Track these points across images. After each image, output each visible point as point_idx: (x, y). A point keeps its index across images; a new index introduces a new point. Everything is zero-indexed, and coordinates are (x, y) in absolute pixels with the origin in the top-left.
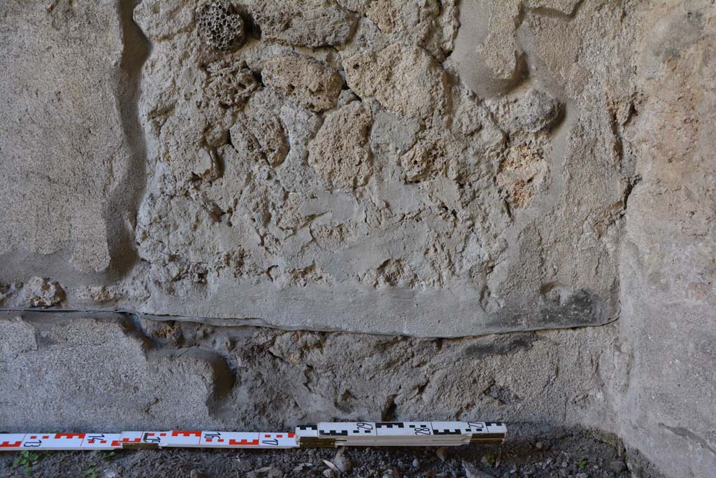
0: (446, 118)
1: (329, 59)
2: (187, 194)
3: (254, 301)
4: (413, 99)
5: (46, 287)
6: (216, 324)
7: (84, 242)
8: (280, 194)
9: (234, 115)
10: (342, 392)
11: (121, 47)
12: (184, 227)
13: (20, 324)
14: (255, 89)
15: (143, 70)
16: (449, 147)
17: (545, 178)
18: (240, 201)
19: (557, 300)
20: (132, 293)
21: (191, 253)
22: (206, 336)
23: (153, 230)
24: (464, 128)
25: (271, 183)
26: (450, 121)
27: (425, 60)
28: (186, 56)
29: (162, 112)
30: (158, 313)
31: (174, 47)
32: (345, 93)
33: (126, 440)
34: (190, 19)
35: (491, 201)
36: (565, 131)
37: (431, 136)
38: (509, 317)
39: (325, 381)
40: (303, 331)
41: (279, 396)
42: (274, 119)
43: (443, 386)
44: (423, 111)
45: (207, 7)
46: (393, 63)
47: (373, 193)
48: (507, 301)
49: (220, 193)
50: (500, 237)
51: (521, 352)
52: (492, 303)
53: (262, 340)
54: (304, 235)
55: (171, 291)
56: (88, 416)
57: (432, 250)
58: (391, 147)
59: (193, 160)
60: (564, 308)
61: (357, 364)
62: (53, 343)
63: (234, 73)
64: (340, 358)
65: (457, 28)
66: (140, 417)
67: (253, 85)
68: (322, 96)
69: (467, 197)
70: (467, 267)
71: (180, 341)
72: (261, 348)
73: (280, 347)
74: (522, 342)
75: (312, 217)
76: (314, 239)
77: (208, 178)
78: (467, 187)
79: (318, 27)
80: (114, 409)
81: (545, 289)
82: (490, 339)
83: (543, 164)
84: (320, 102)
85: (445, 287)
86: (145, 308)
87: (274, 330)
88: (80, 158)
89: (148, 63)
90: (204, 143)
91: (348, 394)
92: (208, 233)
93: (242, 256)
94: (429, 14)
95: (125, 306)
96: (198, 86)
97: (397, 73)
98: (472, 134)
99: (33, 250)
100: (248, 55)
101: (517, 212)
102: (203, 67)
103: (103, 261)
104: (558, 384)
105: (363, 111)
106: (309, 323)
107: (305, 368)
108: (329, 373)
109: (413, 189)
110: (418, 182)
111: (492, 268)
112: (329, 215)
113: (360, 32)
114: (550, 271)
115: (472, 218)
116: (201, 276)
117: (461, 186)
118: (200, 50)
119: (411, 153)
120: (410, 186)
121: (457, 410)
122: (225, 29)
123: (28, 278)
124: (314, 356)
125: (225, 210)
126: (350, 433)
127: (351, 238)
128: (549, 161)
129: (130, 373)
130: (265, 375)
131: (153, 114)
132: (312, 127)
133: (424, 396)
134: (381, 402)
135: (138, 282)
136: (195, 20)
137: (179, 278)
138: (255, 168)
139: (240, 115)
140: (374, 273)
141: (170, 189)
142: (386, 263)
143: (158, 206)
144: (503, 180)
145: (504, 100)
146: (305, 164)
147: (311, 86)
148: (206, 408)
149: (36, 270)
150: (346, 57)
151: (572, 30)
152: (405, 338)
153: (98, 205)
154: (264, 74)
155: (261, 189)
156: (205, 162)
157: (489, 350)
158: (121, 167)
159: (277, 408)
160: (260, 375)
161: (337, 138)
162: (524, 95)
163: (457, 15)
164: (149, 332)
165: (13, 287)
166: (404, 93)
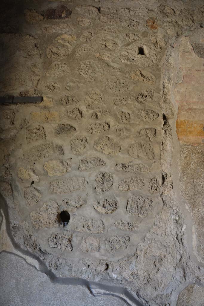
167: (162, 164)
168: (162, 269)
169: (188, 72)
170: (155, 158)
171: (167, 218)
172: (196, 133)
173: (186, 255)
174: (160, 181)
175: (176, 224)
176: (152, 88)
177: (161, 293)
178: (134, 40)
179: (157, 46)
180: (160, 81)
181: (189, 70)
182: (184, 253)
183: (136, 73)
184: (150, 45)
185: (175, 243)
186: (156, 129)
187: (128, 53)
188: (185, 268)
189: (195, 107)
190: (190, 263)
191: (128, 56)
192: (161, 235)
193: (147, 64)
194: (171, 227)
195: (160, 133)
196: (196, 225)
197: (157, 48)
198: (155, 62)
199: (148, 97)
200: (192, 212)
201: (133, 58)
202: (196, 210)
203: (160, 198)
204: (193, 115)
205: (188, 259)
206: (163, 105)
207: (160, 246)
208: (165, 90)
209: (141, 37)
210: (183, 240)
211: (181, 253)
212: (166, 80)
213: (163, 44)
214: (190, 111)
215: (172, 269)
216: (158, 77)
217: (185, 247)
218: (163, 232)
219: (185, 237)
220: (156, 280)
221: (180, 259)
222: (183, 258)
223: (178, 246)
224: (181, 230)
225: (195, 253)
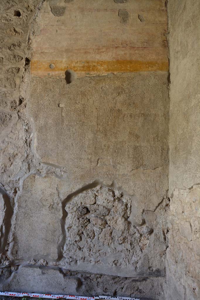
0: (128, 231)
1: (104, 218)
2: (74, 244)
3: (87, 267)
4: (121, 227)
5: (44, 262)
6: (79, 272)
7: (53, 253)
8: (93, 245)
9: (84, 229)
10: (105, 288)
11: (62, 215)
12: (73, 251)
13: (39, 269)
14: (89, 223)
15: (66, 219)
16: (128, 237)
17: (149, 245)
18: (85, 246)
19: (152, 270)
20: (62, 264)
21: (74, 256)
22: (76, 274)
23: (67, 251)
24: (132, 233)
25: (91, 243)
26: (129, 232)
27: (123, 219)
28: (75, 217)
29: (70, 227)
30: (67, 269)
31: (73, 215)
32: (107, 225)
33: (60, 297)
34: (76, 209)
35: (138, 249)
36: (153, 235)
37: (124, 235)
38: (142, 274)
39: (101, 285)
40: (97, 274)
41: (91, 289)
42: (92, 230)
43: (127, 288)
44: (123, 230)
45: (79, 207)
46: (117, 220)
47: (112, 246)
48: (141, 270)
49: (81, 244)
50: (139, 256)
51: (144, 281)
52: (138, 270)
53: (88, 276)
54: (98, 254)
55: (70, 264)
56: (51, 290)
57: (125, 258)
58: (116, 237)
59: (75, 238)
60: (154, 272)
61: (108, 282)
62: (45, 274)
63: (84, 220)
64: (104, 281)
65: (130, 213)
66: (61, 291)
67: (88, 223)
68: (102, 226)
69: (132, 247)
70: (132, 262)
71: (71, 275)
72: (88, 277)
73: (92, 277)
74: (145, 279)
75: (100, 250)
76: (100, 255)
77: (78, 241)
78: (132, 245)
79: (102, 212)
80: (57, 289)
81: (149, 268)
82: (137, 278)
83: (148, 241)
84: (102, 227)
85: (127, 266)
86: (64, 268)
87: (91, 274)
88: (53, 236)
89: (67, 217)
90: (78, 234)
91: (106, 288)
92: (78, 252)
93: (85, 258)
94: (124, 210)
95: (60, 266)
96: (77, 223)
97: (118, 222)
98: (133, 234)
99: (42, 254)
100: (87, 216)
101: (143, 251)
102: (78, 219)
103: (56, 257)
104: (153, 290)
105: (111, 229)
106: (98, 272)
107: (97, 282)
108: (102, 284)
109: (121, 246)
110: (122, 244)
111: (138, 262)
112: (103, 250)
113: (110, 213)
114: (151, 264)
115: (133, 252)
116: (76, 261)
117: (131, 245)
118: (78, 215)
119: (120, 238)
120: (120, 245)
121: (130, 294)
122: (83, 212)
123: (40, 259)
124: (99, 280)
125: (82, 248)
126: (106, 299)
127: (108, 255)
128: (150, 241)
129: (60, 281)
130: (88, 283)
131: (68, 228)
132: (100, 232)
133: (123, 290)
134: (113, 291)
135: (63, 262)
136: (77, 210)
137: (72, 261)
138: (88, 240)
139: (85, 229)
140: (112, 263)
141: (70, 243)
142: (115, 261)
143: (68, 247)
144: (140, 244)
145: (140, 227)
146: (98, 239)
147: (100, 224)
148: (76, 290)
149: (42, 258)
150: (108, 218)
151: (154, 214)
152: (119, 277)
153: (56, 246)
154: (91, 220)
155: (89, 244)
156: (78, 238)
157: (137, 281)
158: (61, 238)
159: (90, 291)
160: (87, 283)
161: (105, 235)
162: (144, 227)
163: (131, 210)
164: (65, 272)
165: (37, 261)
166: (119, 226)
167: (20, 91)
168: (14, 163)
169: (45, 27)
170: (16, 87)
171: (20, 128)
172: (44, 69)
173: (31, 154)
174: (18, 102)
175: (26, 132)
176: (21, 40)
177: (12, 179)
178: (13, 6)
179: (28, 10)
180: (27, 35)
181: (46, 25)
182: (30, 153)
183: (10, 29)
184: (24, 9)
185: (24, 145)
186: (20, 68)
187: (7, 15)
188: (30, 163)
189: (46, 51)
190: (34, 160)
191: (7, 17)
192: (15, 139)
193: (19, 23)
194: (22, 135)
195: (22, 70)
196: (37, 132)
197: (28, 11)
198: (25, 22)
199: (17, 46)
200: (35, 123)
201: (10, 19)
202: (38, 121)
203: (16, 114)
204: (44, 56)
205: (33, 157)
206: (26, 51)
207: (13, 147)
208: (30, 41)
209: (18, 3)
210: (31, 144)
211: (28, 153)
212: (31, 35)
213: (33, 8)
214: (42, 54)
215: (20, 164)
216: (26, 32)
217: (31, 149)
218: (17, 137)
219: (32, 142)
220: (10, 170)
221: (27, 156)
222: (29, 156)
223: (26, 148)
224: (30, 137)
225: (35, 152)
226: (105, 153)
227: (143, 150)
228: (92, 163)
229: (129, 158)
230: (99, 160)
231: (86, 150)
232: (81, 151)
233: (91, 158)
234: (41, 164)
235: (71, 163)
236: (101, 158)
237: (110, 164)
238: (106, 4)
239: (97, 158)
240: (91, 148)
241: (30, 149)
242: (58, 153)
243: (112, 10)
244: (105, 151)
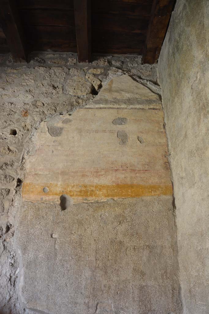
167: (8, 216)
169: (41, 147)
170: (4, 211)
171: (4, 262)
172: (37, 193)
173: (15, 297)
174: (4, 230)
175: (11, 267)
176: (14, 159)
178: (10, 125)
179: (25, 129)
180: (21, 154)
181: (41, 146)
182: (13, 294)
183: (4, 148)
184: (20, 128)
185: (7, 284)
186: (10, 189)
187: (3, 134)
188: (12, 309)
189: (40, 173)
190: (17, 305)
191: (3, 136)
193: (14, 142)
194: (7, 270)
195: (12, 193)
196: (24, 268)
197: (25, 130)
198: (21, 140)
199: (9, 165)
200: (23, 256)
201: (5, 137)
202: (26, 255)
203: (2, 244)
204: (37, 179)
205: (16, 300)
206: (19, 172)
208: (24, 160)
209: (15, 122)
210: (15, 282)
211: (11, 294)
212: (26, 154)
213: (29, 127)
214: (35, 176)
216: (20, 151)
217: (16, 289)
219: (17, 280)
221: (9, 299)
222: (12, 299)
223: (10, 287)
224: (15, 273)
225: (20, 294)
226: (105, 295)
227: (150, 291)
228: (90, 309)
229: (134, 301)
230: (99, 305)
231: (83, 292)
232: (76, 293)
233: (88, 302)
234: (26, 309)
235: (64, 309)
236: (101, 302)
237: (111, 310)
238: (104, 126)
239: (96, 302)
240: (88, 289)
241: (14, 289)
242: (48, 297)
243: (111, 132)
244: (106, 292)
